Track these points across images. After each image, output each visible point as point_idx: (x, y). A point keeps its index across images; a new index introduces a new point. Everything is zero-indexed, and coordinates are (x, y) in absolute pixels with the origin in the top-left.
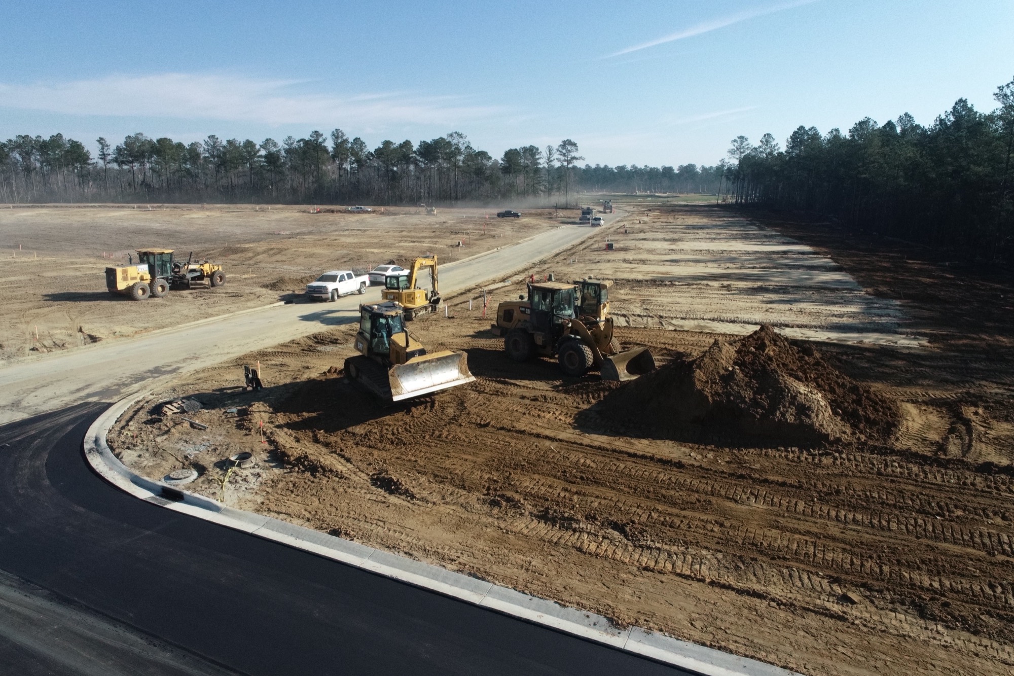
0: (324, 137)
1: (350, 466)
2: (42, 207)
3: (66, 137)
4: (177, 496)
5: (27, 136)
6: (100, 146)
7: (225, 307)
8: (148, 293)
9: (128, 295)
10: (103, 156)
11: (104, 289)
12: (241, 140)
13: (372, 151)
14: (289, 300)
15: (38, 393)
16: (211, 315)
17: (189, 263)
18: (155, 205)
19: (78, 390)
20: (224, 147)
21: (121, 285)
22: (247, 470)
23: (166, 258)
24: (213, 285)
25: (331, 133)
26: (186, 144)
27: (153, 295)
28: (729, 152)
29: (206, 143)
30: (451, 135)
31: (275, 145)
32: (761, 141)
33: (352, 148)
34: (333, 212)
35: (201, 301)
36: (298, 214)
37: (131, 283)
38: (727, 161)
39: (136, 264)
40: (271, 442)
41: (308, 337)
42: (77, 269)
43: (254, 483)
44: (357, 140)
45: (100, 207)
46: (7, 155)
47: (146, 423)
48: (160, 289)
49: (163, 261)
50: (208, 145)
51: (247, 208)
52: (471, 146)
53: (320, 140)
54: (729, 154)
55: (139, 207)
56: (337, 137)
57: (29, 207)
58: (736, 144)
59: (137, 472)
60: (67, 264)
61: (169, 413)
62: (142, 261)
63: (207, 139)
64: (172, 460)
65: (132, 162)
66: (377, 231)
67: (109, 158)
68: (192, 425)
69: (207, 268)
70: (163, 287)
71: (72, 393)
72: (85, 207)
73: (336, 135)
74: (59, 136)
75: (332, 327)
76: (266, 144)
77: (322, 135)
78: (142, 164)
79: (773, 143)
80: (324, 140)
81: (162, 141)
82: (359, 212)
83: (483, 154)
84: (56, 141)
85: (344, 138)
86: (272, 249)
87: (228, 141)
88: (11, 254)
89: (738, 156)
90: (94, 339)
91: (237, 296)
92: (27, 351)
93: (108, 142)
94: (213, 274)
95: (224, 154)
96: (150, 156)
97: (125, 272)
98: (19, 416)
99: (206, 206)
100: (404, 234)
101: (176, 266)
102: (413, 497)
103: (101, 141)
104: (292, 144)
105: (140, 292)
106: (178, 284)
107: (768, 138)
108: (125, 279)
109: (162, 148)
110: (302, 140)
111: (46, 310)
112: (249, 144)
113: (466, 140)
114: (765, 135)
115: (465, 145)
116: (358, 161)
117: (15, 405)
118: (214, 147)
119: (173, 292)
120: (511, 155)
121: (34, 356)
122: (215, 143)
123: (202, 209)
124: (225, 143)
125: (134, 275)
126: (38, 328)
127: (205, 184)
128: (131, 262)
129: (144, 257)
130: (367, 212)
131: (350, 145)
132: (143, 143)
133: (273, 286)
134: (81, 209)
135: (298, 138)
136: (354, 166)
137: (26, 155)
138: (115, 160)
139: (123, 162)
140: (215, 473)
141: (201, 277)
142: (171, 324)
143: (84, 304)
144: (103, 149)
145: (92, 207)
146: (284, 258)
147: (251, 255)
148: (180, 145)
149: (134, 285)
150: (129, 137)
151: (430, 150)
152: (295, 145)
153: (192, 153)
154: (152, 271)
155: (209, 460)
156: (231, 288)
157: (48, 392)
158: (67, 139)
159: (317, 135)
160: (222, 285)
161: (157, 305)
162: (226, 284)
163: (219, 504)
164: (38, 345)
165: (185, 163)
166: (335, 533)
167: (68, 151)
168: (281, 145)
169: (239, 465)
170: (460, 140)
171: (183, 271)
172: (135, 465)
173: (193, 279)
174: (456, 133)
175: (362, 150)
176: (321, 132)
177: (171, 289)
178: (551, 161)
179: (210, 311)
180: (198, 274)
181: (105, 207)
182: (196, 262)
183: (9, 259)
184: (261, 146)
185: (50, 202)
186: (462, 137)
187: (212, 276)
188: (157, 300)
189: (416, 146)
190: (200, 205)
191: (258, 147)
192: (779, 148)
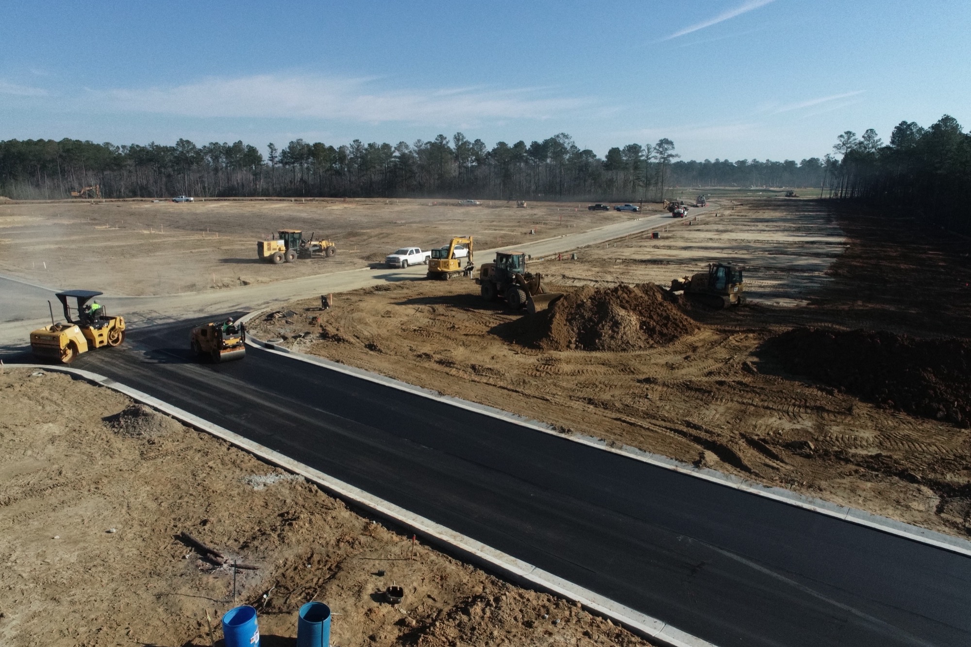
0: (447, 140)
1: (358, 340)
2: (225, 200)
3: (245, 143)
4: (272, 347)
5: (217, 143)
6: (270, 150)
7: (330, 269)
8: (283, 260)
9: (270, 260)
10: (272, 158)
11: (257, 257)
12: (379, 143)
13: (490, 150)
14: (373, 267)
15: (213, 306)
16: (320, 273)
17: (311, 240)
18: (309, 198)
19: (233, 306)
20: (366, 150)
21: (267, 254)
22: (307, 340)
23: (296, 236)
24: (327, 256)
25: (453, 137)
26: (336, 147)
27: (287, 261)
28: (835, 147)
29: (352, 146)
30: (558, 136)
31: (407, 147)
32: (863, 137)
33: (472, 148)
34: (446, 204)
35: (316, 265)
36: (417, 207)
37: (273, 252)
38: (832, 156)
39: (277, 239)
40: (323, 330)
41: (373, 287)
42: (242, 245)
43: (308, 344)
44: (478, 141)
45: (267, 200)
46: (203, 159)
47: (265, 320)
48: (291, 257)
49: (294, 238)
50: (353, 148)
51: (378, 201)
52: (576, 145)
53: (444, 142)
54: (834, 149)
55: (296, 200)
56: (458, 140)
57: (215, 200)
58: (843, 139)
59: (255, 338)
60: (237, 241)
61: (277, 317)
62: (281, 238)
63: (352, 143)
64: (272, 334)
65: (293, 163)
66: (473, 221)
67: (277, 159)
68: (287, 322)
69: (324, 244)
70: (293, 256)
71: (230, 307)
72: (256, 200)
73: (458, 138)
74: (240, 142)
75: (392, 282)
76: (399, 147)
77: (446, 138)
78: (301, 164)
79: (876, 139)
80: (447, 142)
81: (317, 145)
82: (468, 206)
83: (588, 153)
84: (238, 145)
85: (465, 140)
86: (382, 234)
87: (369, 145)
88: (202, 234)
89: (844, 152)
90: (245, 283)
91: (341, 263)
92: (208, 288)
93: (276, 147)
94: (328, 248)
95: (366, 154)
96: (308, 158)
97: (269, 245)
98: (202, 315)
99: (348, 199)
100: (495, 223)
101: (303, 242)
102: (381, 352)
103: (271, 146)
104: (421, 146)
105: (278, 258)
106: (304, 254)
107: (870, 133)
108: (269, 249)
109: (317, 150)
110: (429, 142)
111: (220, 268)
112: (386, 146)
113: (572, 140)
114: (867, 131)
115: (570, 145)
116: (478, 160)
117: (201, 311)
118: (358, 149)
119: (300, 260)
120: (614, 153)
121: (212, 290)
122: (358, 146)
123: (344, 202)
124: (366, 146)
125: (275, 247)
126: (215, 276)
127: (350, 181)
128: (273, 239)
129: (283, 235)
130: (476, 205)
131: (471, 146)
132: (303, 147)
133: (368, 258)
134: (253, 202)
135: (426, 141)
136: (474, 164)
137: (216, 158)
138: (281, 162)
139: (286, 163)
140: (291, 340)
141: (320, 250)
142: (293, 278)
143: (243, 265)
144: (272, 152)
145: (261, 200)
146: (389, 240)
147: (365, 237)
148: (331, 148)
149: (275, 253)
150: (292, 142)
151: (538, 150)
152: (423, 147)
153: (339, 155)
154: (286, 245)
155: (290, 335)
156: (338, 258)
157: (218, 306)
158: (246, 145)
159: (441, 138)
160: (334, 257)
161: (287, 267)
162: (336, 256)
163: (289, 350)
164: (215, 285)
165: (335, 163)
166: (338, 361)
167: (245, 155)
168: (412, 146)
169: (304, 337)
170: (566, 140)
171: (307, 246)
172: (255, 335)
173: (314, 251)
174: (562, 134)
175: (481, 150)
176: (445, 136)
177: (299, 257)
178: (650, 158)
179: (319, 271)
180: (318, 248)
181: (270, 200)
182: (317, 240)
183: (201, 237)
184: (395, 148)
185: (231, 196)
186: (567, 138)
187: (327, 249)
188: (288, 264)
189: (528, 146)
190: (342, 199)
191: (393, 149)
192: (882, 143)
